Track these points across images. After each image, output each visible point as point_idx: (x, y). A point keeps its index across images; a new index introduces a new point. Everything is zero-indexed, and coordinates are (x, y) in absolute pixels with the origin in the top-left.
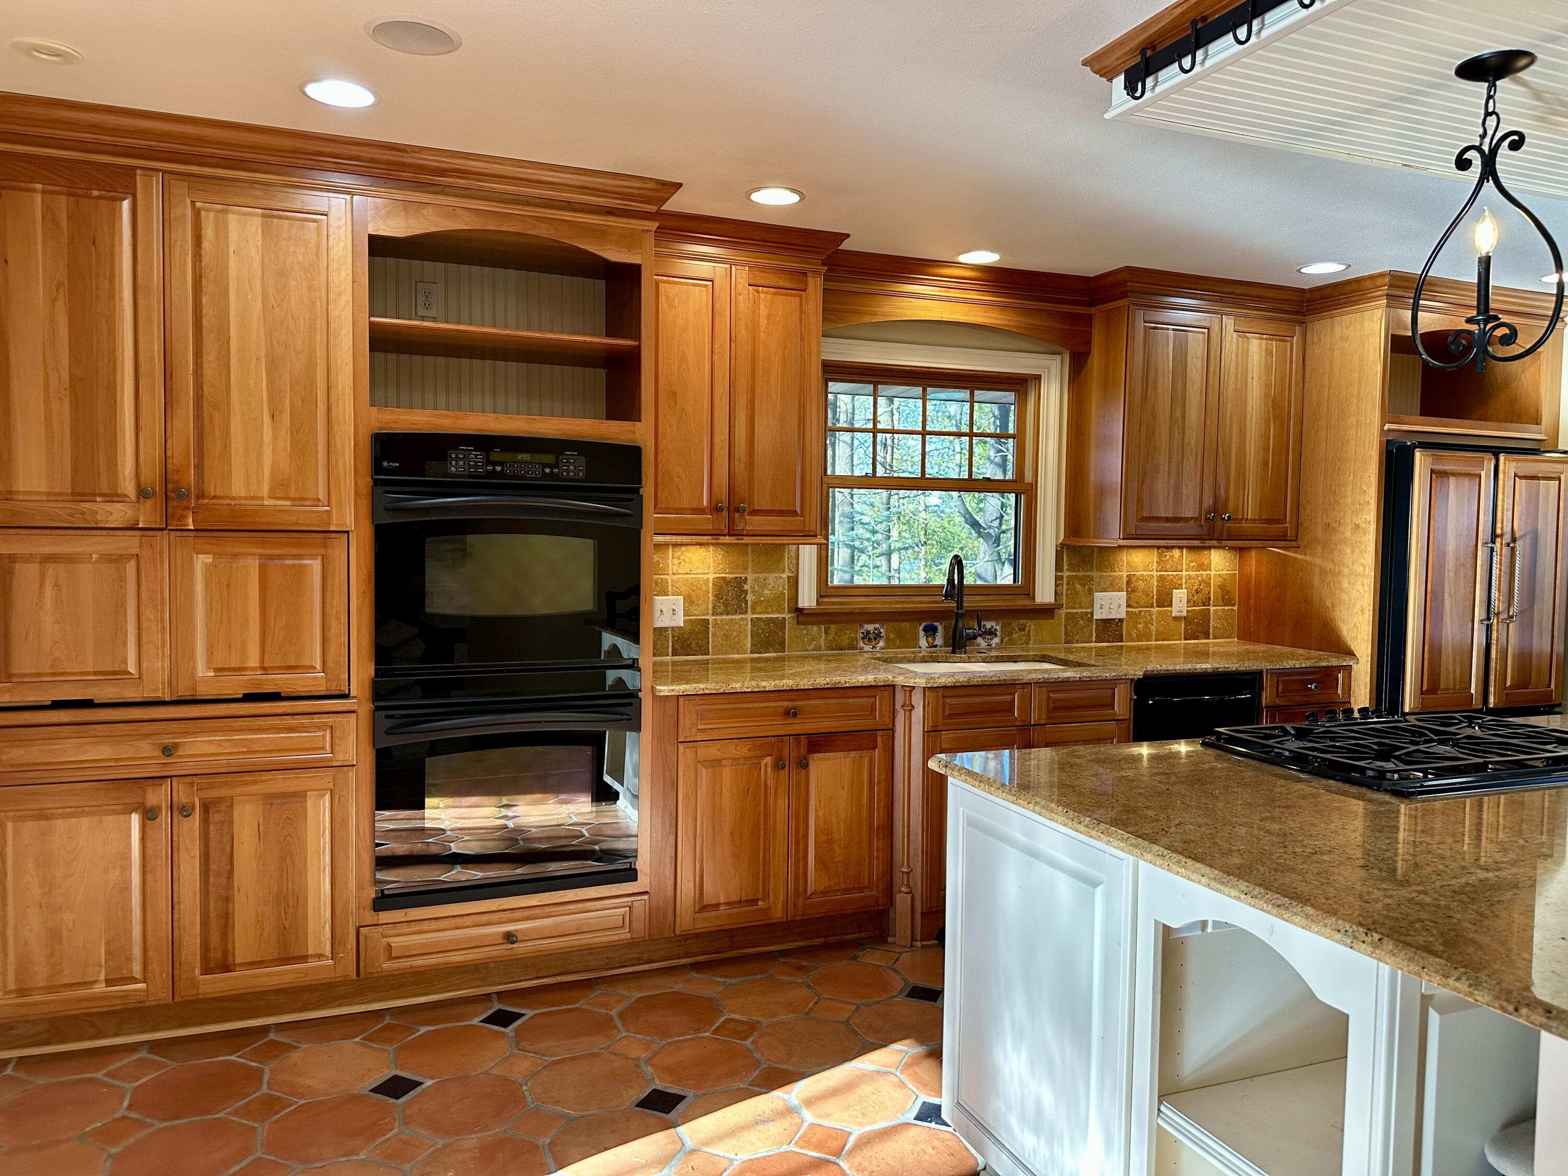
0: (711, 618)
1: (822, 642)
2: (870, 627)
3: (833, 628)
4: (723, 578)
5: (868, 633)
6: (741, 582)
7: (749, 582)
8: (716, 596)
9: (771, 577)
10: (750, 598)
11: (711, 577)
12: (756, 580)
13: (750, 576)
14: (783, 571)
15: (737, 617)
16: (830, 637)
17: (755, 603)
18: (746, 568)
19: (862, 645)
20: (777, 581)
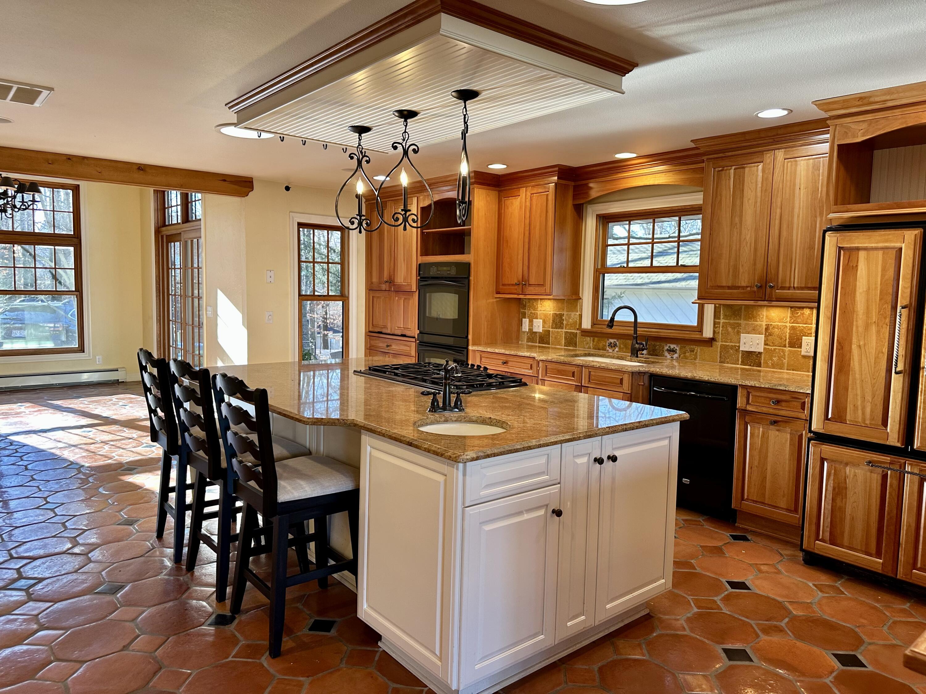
0: (551, 330)
1: (591, 345)
2: (612, 341)
3: (596, 339)
4: (555, 314)
5: (611, 343)
6: (561, 316)
7: (565, 316)
8: (553, 321)
9: (573, 314)
10: (565, 322)
11: (552, 312)
12: (567, 315)
13: (565, 313)
14: (577, 312)
15: (560, 330)
16: (595, 343)
17: (567, 325)
18: (563, 310)
19: (608, 348)
20: (574, 315)
